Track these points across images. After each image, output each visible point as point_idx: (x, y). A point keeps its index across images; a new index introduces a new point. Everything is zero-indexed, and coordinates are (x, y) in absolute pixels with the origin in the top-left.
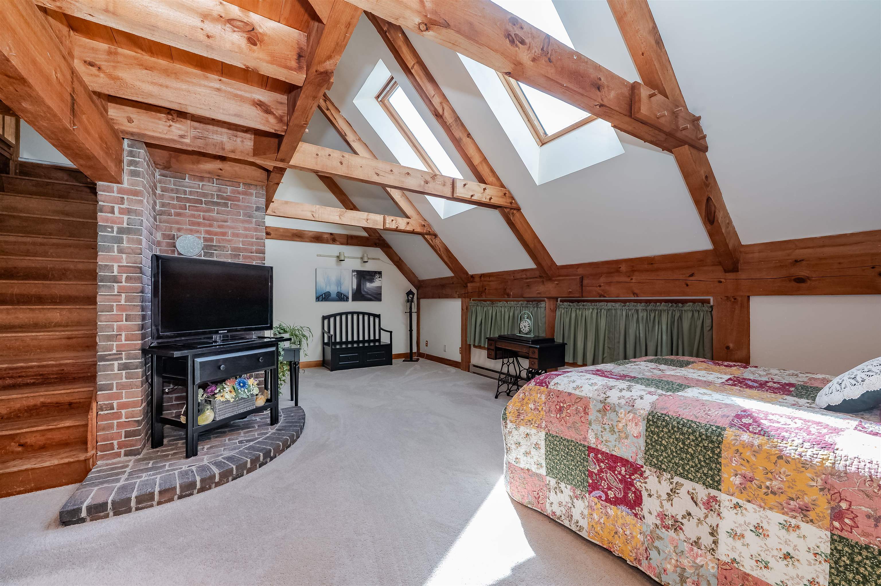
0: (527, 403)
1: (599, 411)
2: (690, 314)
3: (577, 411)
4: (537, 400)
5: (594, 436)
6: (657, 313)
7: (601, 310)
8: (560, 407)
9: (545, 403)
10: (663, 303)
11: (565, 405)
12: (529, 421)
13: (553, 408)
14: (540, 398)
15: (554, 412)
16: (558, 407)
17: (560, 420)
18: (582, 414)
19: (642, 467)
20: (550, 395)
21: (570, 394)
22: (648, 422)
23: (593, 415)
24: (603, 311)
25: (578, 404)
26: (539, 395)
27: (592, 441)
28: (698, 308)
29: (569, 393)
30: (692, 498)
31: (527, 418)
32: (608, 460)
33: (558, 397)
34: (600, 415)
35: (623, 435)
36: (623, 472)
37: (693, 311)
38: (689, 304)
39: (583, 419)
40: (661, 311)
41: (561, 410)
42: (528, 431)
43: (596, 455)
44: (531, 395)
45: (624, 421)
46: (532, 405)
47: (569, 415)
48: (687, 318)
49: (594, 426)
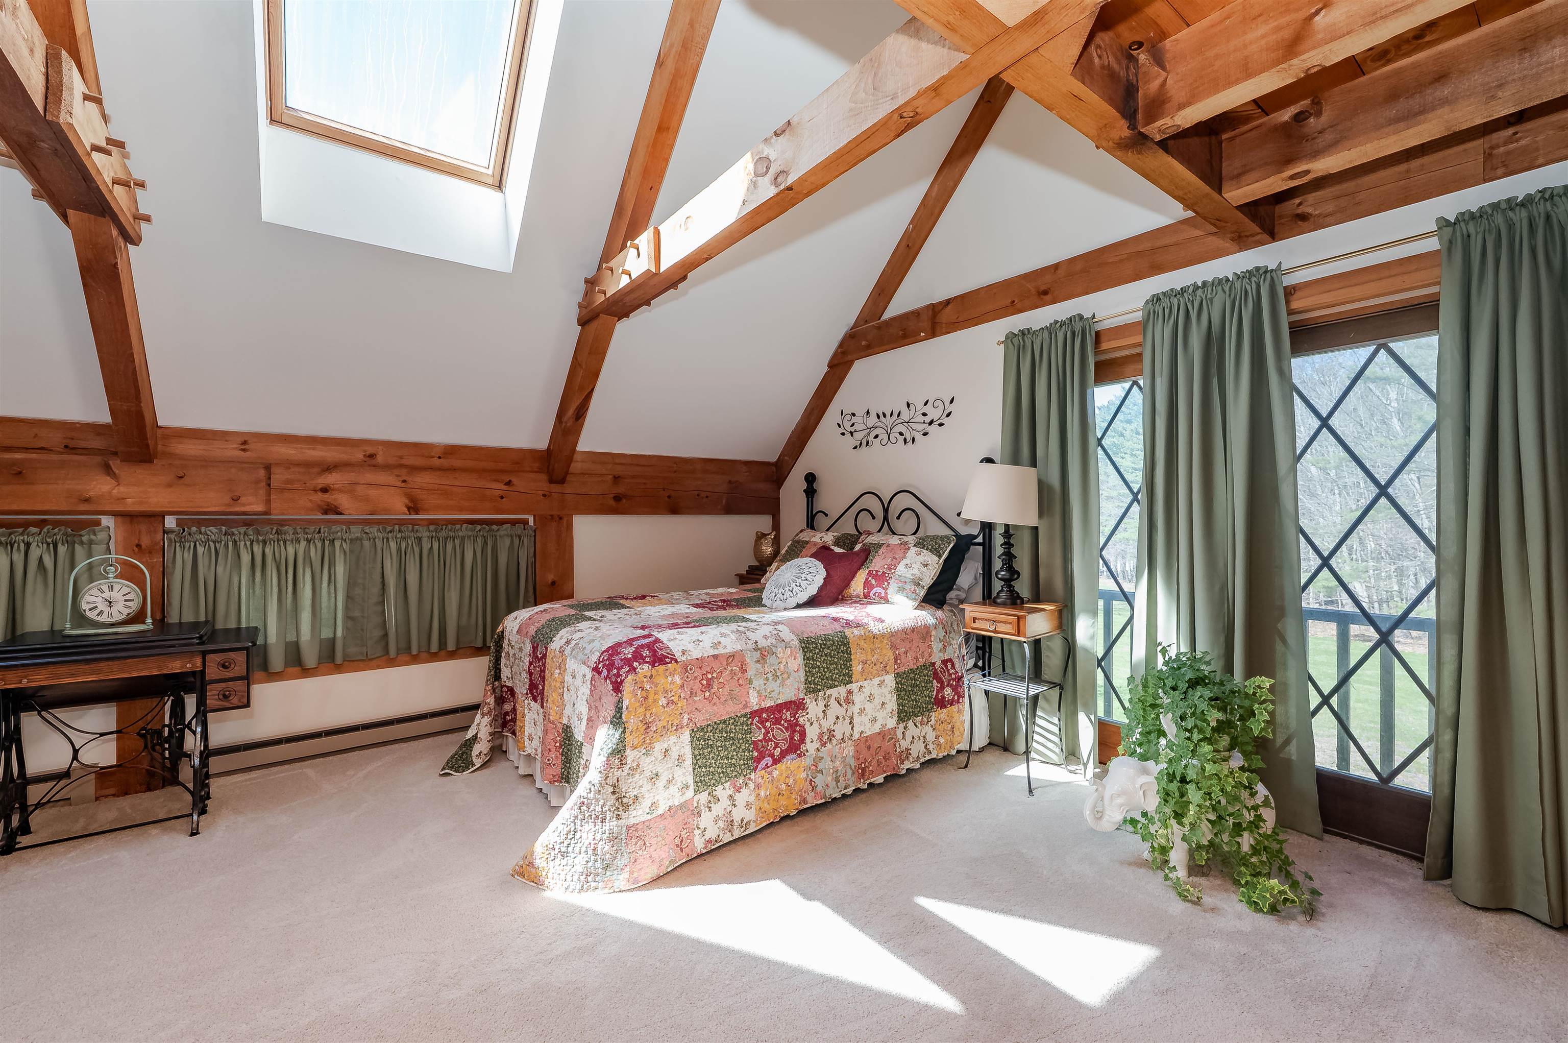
0: (655, 701)
1: (758, 662)
2: (507, 541)
3: (733, 674)
4: (669, 687)
5: (756, 695)
6: (457, 542)
7: (332, 542)
8: (708, 680)
9: (682, 686)
10: (465, 525)
11: (715, 675)
12: (664, 727)
13: (697, 687)
14: (672, 683)
15: (699, 693)
16: (705, 682)
17: (709, 700)
18: (740, 675)
19: (804, 699)
20: (687, 671)
21: (715, 657)
22: (803, 650)
23: (752, 669)
24: (337, 544)
25: (732, 665)
26: (670, 679)
27: (754, 702)
28: (519, 532)
29: (713, 656)
30: (838, 702)
31: (660, 724)
32: (774, 714)
33: (701, 668)
34: (759, 666)
35: (785, 676)
36: (789, 717)
37: (512, 536)
38: (505, 526)
39: (741, 681)
40: (463, 539)
41: (709, 685)
42: (666, 746)
43: (760, 717)
44: (656, 685)
45: (784, 660)
46: (663, 699)
47: (722, 685)
48: (504, 544)
49: (756, 683)
